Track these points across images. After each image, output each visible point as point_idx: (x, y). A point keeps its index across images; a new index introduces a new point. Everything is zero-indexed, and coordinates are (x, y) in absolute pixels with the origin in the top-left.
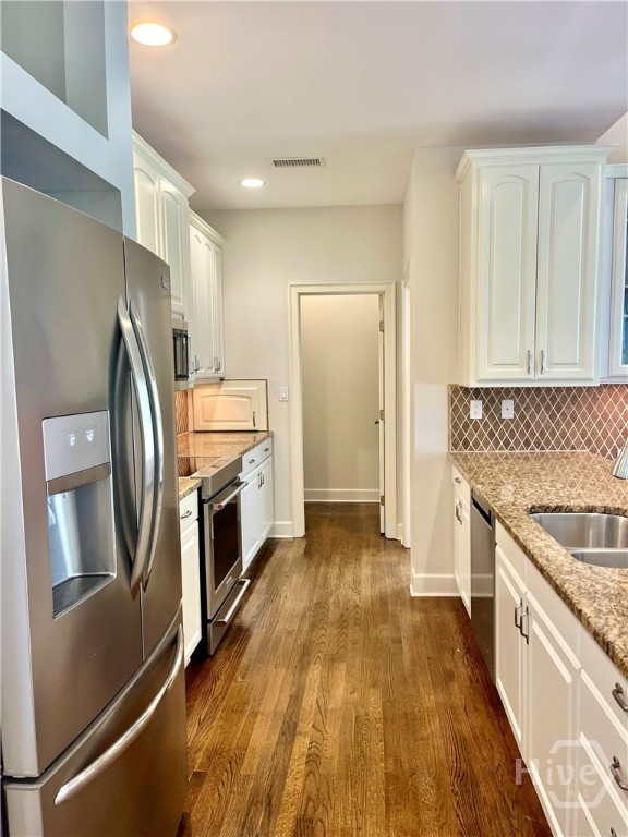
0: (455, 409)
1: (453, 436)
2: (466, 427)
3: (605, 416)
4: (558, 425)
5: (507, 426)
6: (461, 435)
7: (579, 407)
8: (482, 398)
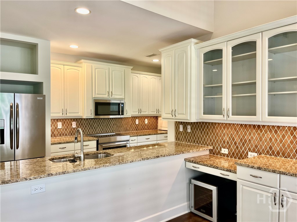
0: (176, 128)
1: (176, 136)
2: (179, 133)
3: (217, 134)
4: (203, 136)
5: (189, 135)
6: (178, 136)
7: (209, 130)
8: (183, 125)
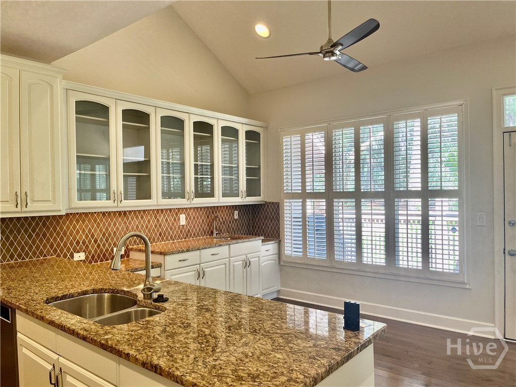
3: (65, 234)
4: (34, 242)
7: (48, 229)
